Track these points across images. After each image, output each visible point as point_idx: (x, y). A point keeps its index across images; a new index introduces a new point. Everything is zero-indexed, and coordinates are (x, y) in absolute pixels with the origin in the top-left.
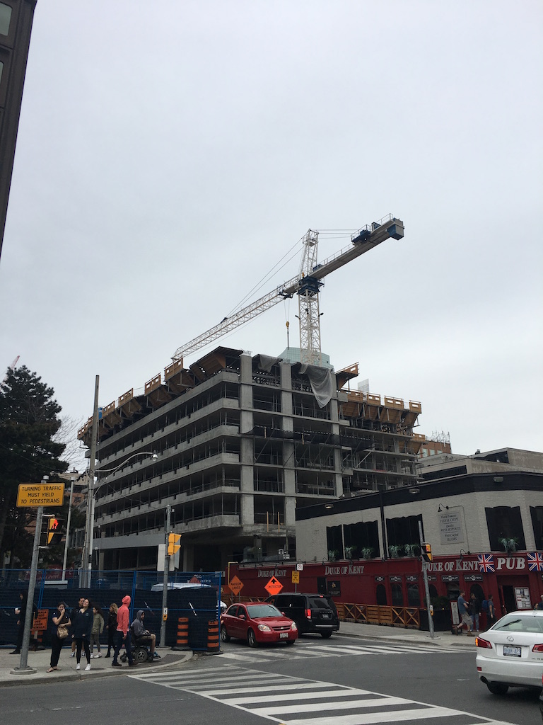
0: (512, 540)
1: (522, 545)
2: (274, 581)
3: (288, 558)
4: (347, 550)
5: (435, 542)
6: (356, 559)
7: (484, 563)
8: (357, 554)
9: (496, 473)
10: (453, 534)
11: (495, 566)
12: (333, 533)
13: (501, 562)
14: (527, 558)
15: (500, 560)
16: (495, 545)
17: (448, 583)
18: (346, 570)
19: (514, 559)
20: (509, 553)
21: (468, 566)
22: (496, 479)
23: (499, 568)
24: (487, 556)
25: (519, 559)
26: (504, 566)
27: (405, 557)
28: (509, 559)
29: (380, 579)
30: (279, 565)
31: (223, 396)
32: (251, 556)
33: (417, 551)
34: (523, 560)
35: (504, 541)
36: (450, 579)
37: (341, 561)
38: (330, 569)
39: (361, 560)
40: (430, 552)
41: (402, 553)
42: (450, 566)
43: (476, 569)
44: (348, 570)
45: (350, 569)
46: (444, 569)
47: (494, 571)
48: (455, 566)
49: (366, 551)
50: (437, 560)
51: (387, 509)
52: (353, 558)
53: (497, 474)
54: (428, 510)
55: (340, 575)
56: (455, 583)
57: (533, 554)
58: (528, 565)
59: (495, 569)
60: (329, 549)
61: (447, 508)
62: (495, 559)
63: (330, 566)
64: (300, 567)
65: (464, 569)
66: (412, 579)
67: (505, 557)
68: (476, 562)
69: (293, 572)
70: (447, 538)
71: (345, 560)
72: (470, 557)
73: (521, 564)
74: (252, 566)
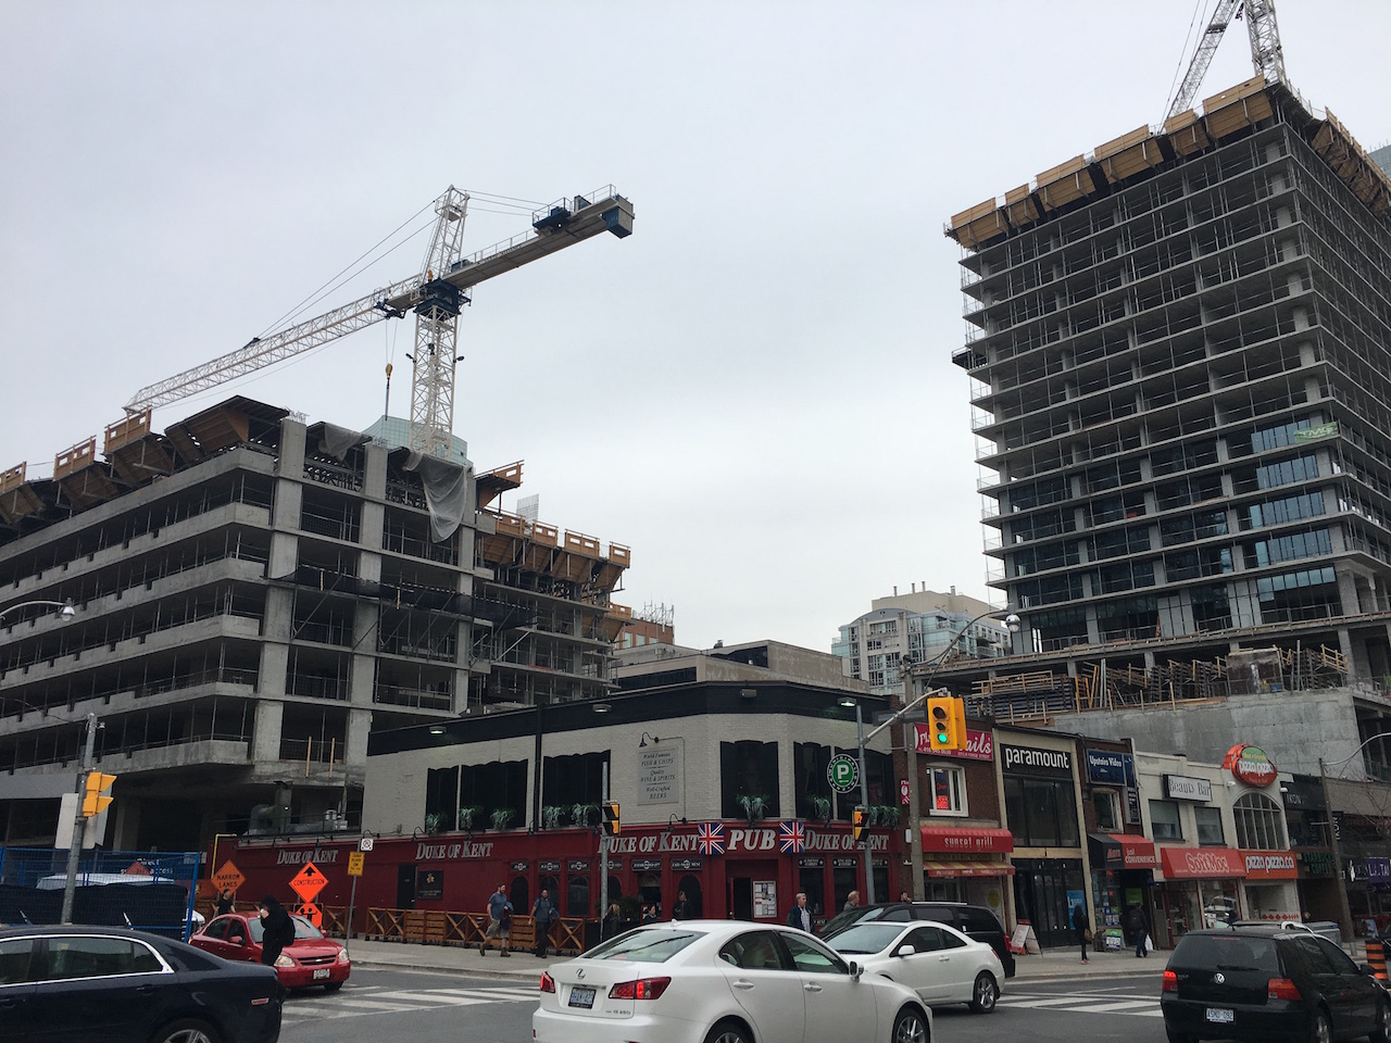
0: (759, 800)
1: (773, 808)
2: (310, 872)
3: (344, 827)
4: (464, 813)
5: (628, 799)
6: (480, 830)
7: (708, 839)
8: (481, 821)
9: (746, 681)
10: (662, 786)
11: (725, 845)
12: (440, 781)
13: (736, 836)
14: (779, 831)
15: (734, 833)
16: (730, 807)
17: (641, 874)
18: (457, 851)
19: (758, 832)
20: (753, 822)
21: (679, 843)
22: (744, 693)
23: (732, 847)
24: (714, 826)
25: (766, 832)
26: (740, 844)
27: (571, 828)
28: (749, 832)
29: (521, 867)
30: (323, 840)
31: (237, 499)
32: (266, 822)
33: (594, 818)
34: (773, 834)
35: (745, 800)
36: (647, 865)
37: (450, 834)
38: (426, 849)
39: (489, 832)
40: (618, 819)
41: (565, 819)
42: (649, 844)
43: (694, 848)
44: (461, 850)
45: (466, 849)
46: (638, 848)
47: (722, 851)
48: (657, 844)
49: (499, 816)
50: (627, 832)
51: (547, 738)
52: (472, 829)
53: (747, 685)
54: (621, 742)
55: (447, 860)
56: (654, 873)
57: (789, 824)
58: (779, 843)
59: (725, 849)
60: (430, 809)
61: (657, 740)
62: (726, 833)
63: (427, 842)
64: (367, 845)
65: (673, 849)
66: (580, 866)
67: (743, 829)
68: (695, 837)
69: (352, 854)
70: (650, 793)
71: (457, 833)
72: (686, 828)
73: (768, 841)
74: (266, 843)
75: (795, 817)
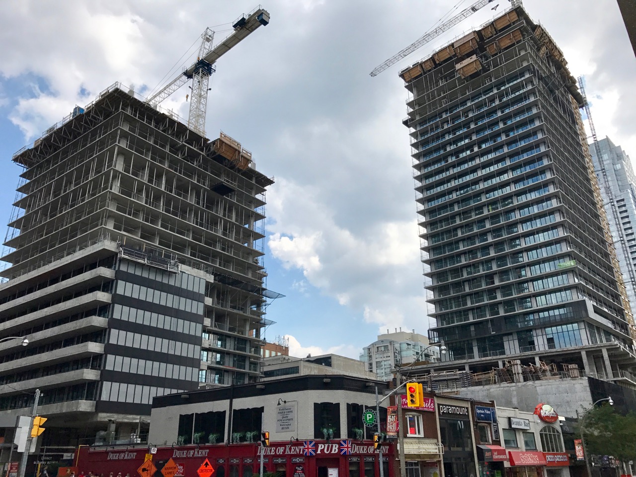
0: (331, 430)
1: (337, 434)
3: (139, 442)
4: (195, 436)
6: (203, 443)
7: (308, 448)
8: (204, 439)
10: (287, 424)
11: (316, 451)
12: (185, 420)
14: (340, 444)
15: (320, 445)
16: (318, 433)
17: (277, 465)
18: (192, 453)
19: (330, 445)
21: (295, 450)
22: (325, 380)
23: (319, 452)
24: (311, 442)
25: (334, 445)
26: (322, 451)
27: (245, 443)
29: (221, 461)
33: (257, 438)
34: (337, 446)
35: (325, 431)
36: (280, 461)
37: (189, 445)
38: (178, 452)
39: (207, 444)
40: (268, 439)
41: (243, 439)
42: (281, 450)
43: (301, 453)
45: (196, 453)
46: (276, 453)
47: (314, 454)
48: (285, 450)
49: (212, 437)
51: (235, 401)
52: (200, 443)
53: (326, 377)
54: (269, 403)
55: (187, 458)
56: (282, 465)
57: (345, 441)
58: (340, 450)
59: (316, 453)
60: (180, 434)
61: (285, 402)
62: (316, 445)
63: (178, 449)
64: (154, 451)
65: (292, 453)
66: (249, 461)
67: (324, 444)
68: (302, 447)
69: (147, 455)
70: (281, 427)
71: (192, 445)
72: (298, 443)
73: (335, 449)
75: (347, 438)
